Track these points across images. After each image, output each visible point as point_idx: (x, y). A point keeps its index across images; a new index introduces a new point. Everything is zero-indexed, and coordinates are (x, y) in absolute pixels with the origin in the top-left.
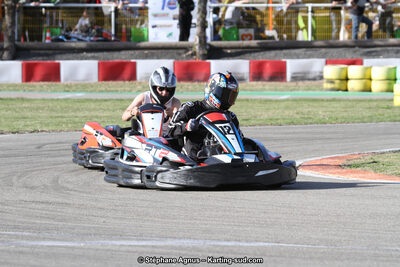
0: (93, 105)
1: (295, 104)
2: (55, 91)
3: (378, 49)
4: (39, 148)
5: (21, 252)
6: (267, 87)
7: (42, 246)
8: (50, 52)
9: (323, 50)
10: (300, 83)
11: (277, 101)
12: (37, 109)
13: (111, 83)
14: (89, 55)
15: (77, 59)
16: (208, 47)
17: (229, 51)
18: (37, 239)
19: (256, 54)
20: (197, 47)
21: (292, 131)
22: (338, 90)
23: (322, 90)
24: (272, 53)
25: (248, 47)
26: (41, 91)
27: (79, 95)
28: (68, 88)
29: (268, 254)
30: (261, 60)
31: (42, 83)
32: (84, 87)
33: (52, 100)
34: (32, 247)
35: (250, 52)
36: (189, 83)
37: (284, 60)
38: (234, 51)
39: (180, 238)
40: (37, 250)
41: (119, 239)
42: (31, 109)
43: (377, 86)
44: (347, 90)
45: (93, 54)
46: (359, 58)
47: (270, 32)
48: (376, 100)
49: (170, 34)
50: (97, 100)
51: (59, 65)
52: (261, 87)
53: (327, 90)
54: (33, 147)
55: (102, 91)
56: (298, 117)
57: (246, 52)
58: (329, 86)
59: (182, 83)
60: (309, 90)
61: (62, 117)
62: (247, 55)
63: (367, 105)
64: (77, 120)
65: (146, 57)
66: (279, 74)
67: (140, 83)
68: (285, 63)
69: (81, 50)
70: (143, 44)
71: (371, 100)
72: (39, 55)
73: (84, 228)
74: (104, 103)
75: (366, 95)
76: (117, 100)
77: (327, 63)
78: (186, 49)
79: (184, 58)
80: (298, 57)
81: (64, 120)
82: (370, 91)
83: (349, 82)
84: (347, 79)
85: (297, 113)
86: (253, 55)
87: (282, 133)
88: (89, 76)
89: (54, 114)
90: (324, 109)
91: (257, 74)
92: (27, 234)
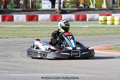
0: (25, 29)
1: (90, 29)
2: (12, 24)
3: (117, 11)
4: (8, 43)
5: (5, 78)
6: (80, 23)
7: (12, 76)
8: (10, 12)
9: (99, 11)
10: (91, 22)
11: (84, 28)
12: (7, 30)
13: (30, 22)
14: (23, 13)
15: (19, 14)
16: (61, 10)
17: (68, 12)
18: (10, 73)
19: (77, 12)
20: (58, 10)
21: (89, 37)
22: (104, 24)
23: (98, 24)
24: (82, 12)
25: (75, 10)
26: (7, 24)
27: (20, 26)
28: (16, 24)
29: (85, 78)
30: (79, 14)
31: (8, 22)
32: (21, 23)
33: (12, 27)
34: (9, 76)
35: (75, 12)
36: (55, 22)
37: (86, 14)
38: (70, 11)
39: (56, 73)
40: (10, 77)
41: (37, 74)
42: (5, 31)
43: (116, 23)
44: (106, 24)
45: (24, 13)
46: (110, 14)
47: (81, 5)
48: (116, 27)
49: (49, 6)
50: (26, 28)
51: (13, 16)
52: (78, 23)
53: (100, 24)
54: (6, 43)
55: (27, 25)
56: (91, 33)
57: (74, 12)
58: (101, 23)
59: (53, 22)
60: (94, 24)
61: (15, 33)
62: (74, 13)
63: (113, 29)
64: (20, 34)
65: (41, 13)
66: (84, 19)
67: (40, 22)
68: (86, 15)
69: (20, 11)
70: (40, 9)
71: (114, 27)
72: (7, 13)
73: (25, 70)
74: (28, 28)
75: (113, 26)
76: (33, 27)
77: (100, 15)
78: (54, 11)
79: (54, 14)
80: (90, 13)
81: (16, 34)
82: (114, 24)
83: (107, 21)
84: (106, 21)
85: (91, 32)
86: (76, 12)
87: (86, 38)
88: (23, 20)
89: (12, 32)
90: (99, 30)
91: (77, 19)
92: (7, 72)
